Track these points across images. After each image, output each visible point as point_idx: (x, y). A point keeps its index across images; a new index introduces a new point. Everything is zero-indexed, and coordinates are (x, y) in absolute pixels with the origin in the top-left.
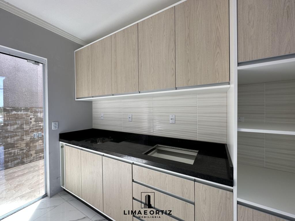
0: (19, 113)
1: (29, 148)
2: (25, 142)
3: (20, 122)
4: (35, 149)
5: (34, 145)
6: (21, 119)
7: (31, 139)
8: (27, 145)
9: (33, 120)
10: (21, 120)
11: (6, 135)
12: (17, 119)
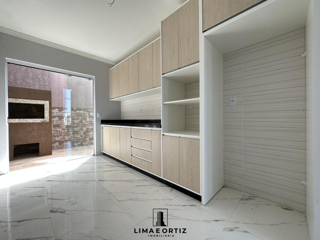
0: (80, 112)
1: (86, 136)
2: (83, 131)
3: (81, 118)
4: (89, 137)
5: (89, 134)
6: (81, 116)
7: (87, 130)
8: (84, 133)
9: (88, 117)
11: (74, 125)
12: (79, 116)
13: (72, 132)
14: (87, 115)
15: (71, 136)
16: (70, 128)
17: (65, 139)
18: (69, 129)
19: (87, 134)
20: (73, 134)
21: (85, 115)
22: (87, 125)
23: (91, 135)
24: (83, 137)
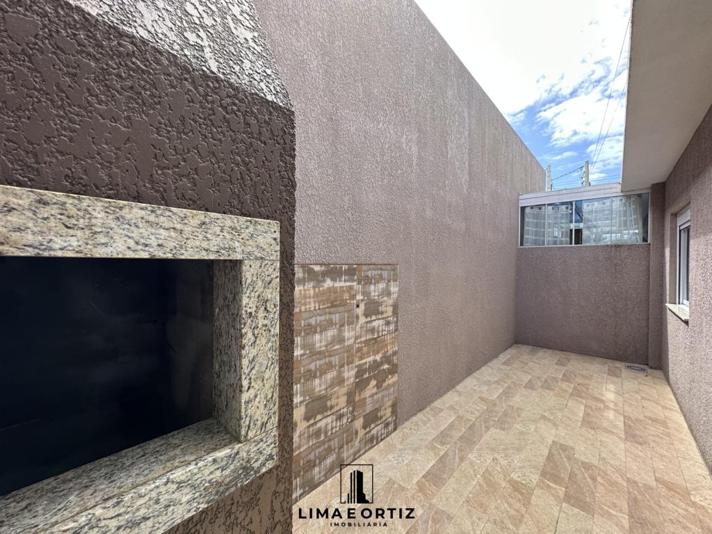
13: (302, 410)
15: (298, 432)
19: (357, 399)
20: (307, 418)
21: (352, 302)
22: (359, 350)
23: (369, 397)
24: (345, 421)
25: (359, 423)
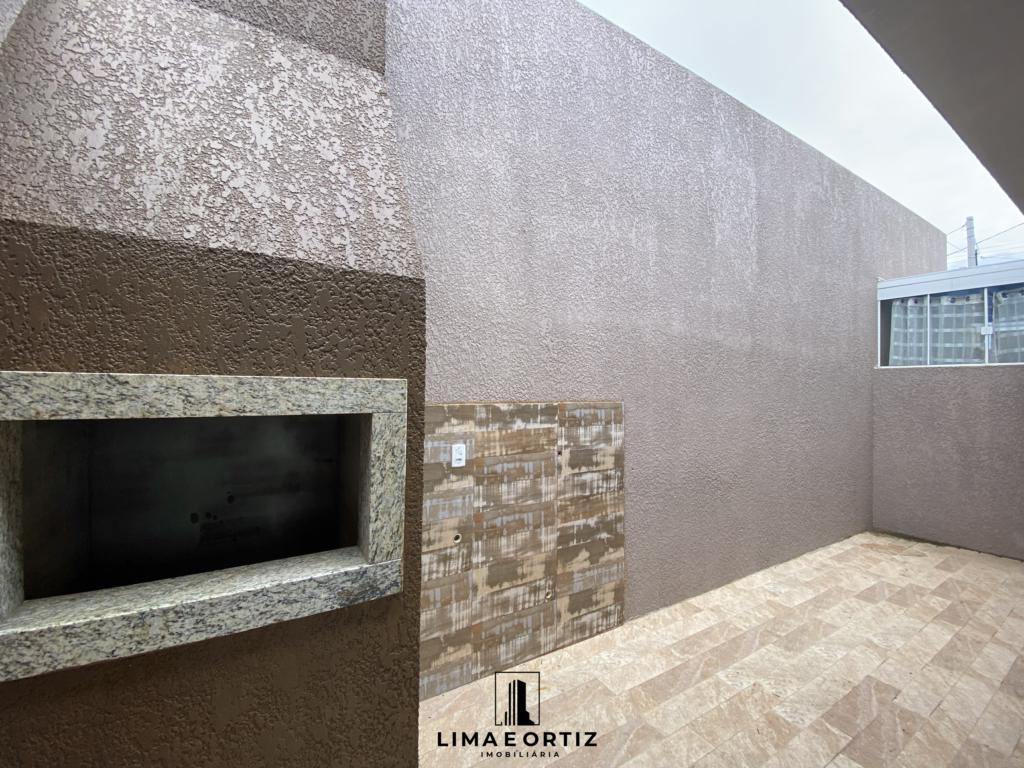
0: (532, 426)
1: (554, 586)
2: (542, 557)
3: (531, 465)
4: (570, 589)
5: (568, 569)
6: (535, 451)
7: (559, 542)
8: (550, 567)
9: (566, 456)
10: (535, 456)
11: (498, 522)
12: (524, 452)
13: (484, 572)
14: (562, 442)
15: (479, 598)
16: (475, 544)
17: (449, 623)
18: (469, 555)
19: (559, 571)
20: (491, 583)
21: (552, 448)
22: (563, 508)
23: (578, 572)
24: (542, 596)
25: (562, 603)
